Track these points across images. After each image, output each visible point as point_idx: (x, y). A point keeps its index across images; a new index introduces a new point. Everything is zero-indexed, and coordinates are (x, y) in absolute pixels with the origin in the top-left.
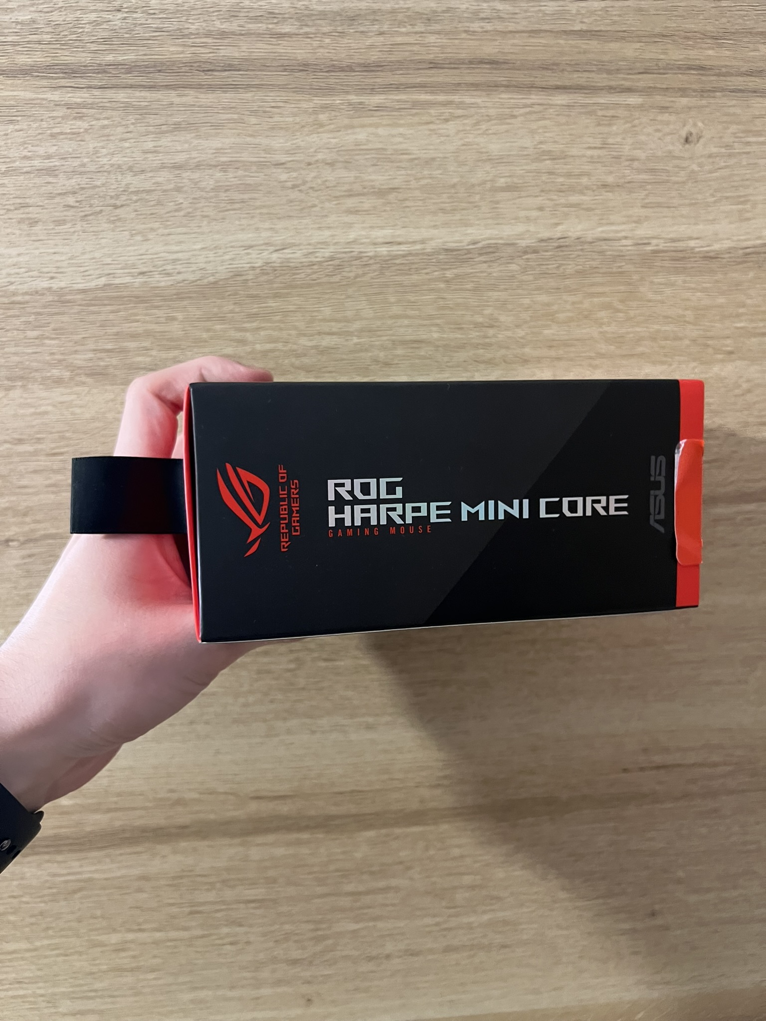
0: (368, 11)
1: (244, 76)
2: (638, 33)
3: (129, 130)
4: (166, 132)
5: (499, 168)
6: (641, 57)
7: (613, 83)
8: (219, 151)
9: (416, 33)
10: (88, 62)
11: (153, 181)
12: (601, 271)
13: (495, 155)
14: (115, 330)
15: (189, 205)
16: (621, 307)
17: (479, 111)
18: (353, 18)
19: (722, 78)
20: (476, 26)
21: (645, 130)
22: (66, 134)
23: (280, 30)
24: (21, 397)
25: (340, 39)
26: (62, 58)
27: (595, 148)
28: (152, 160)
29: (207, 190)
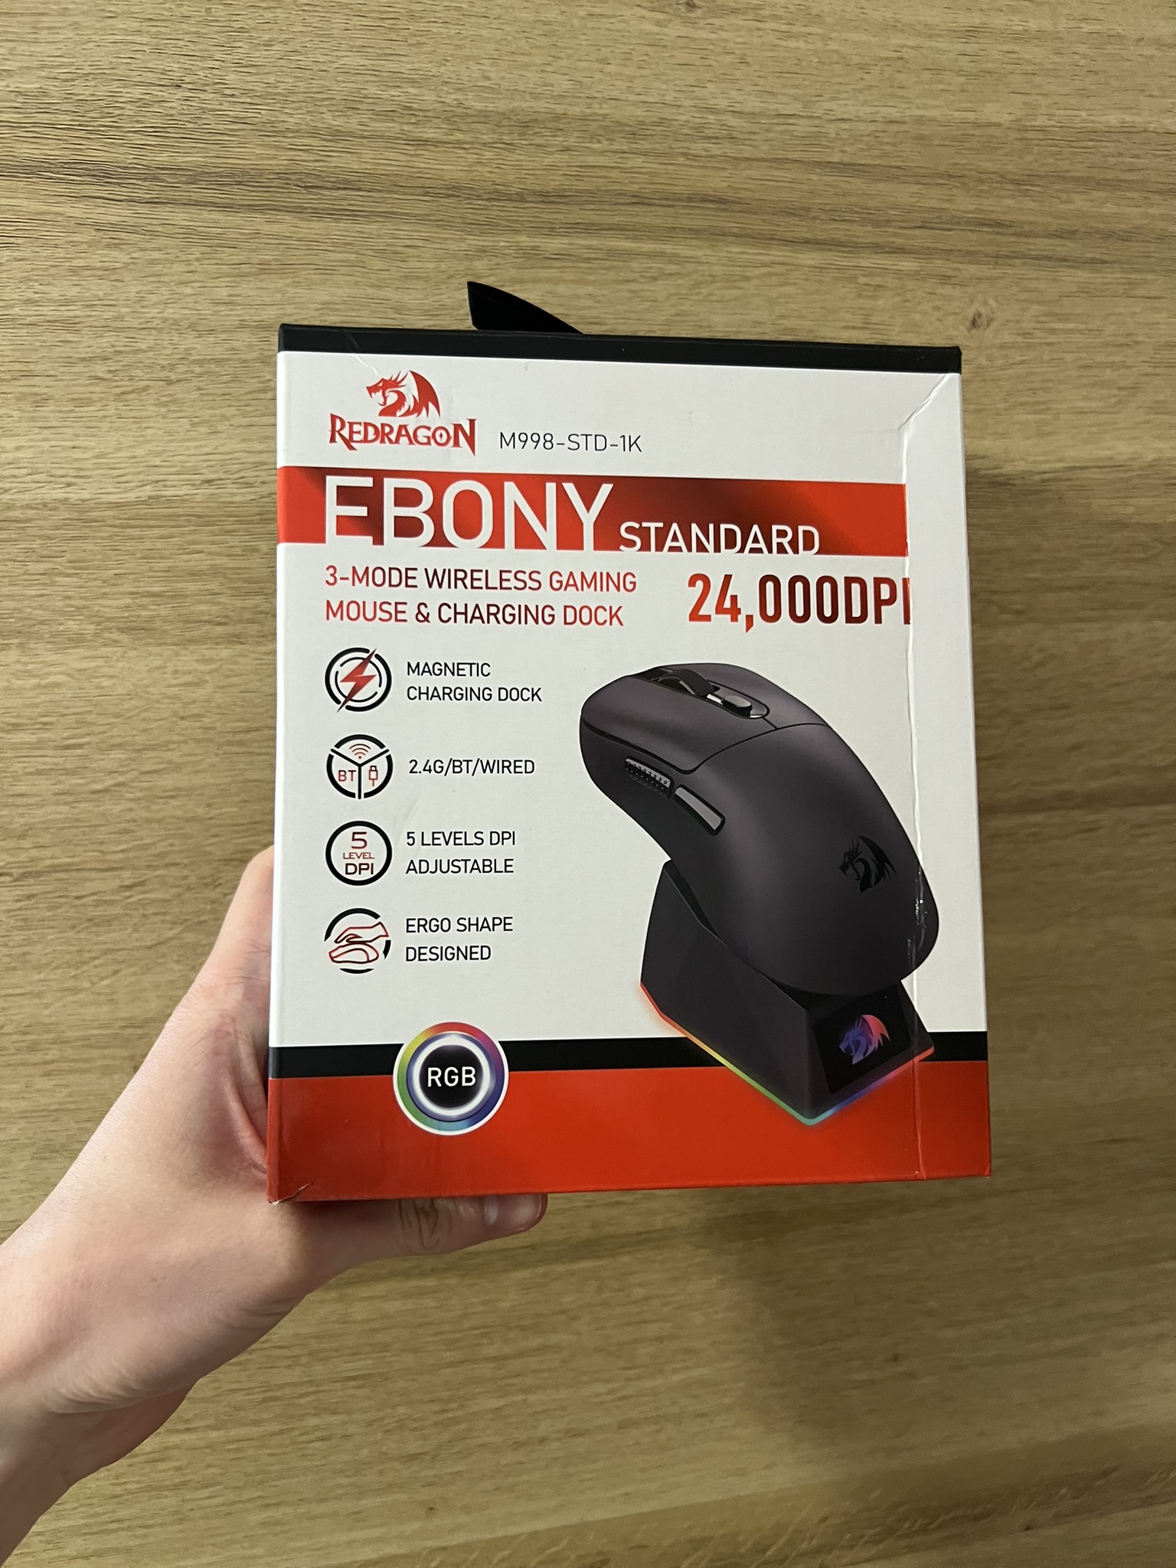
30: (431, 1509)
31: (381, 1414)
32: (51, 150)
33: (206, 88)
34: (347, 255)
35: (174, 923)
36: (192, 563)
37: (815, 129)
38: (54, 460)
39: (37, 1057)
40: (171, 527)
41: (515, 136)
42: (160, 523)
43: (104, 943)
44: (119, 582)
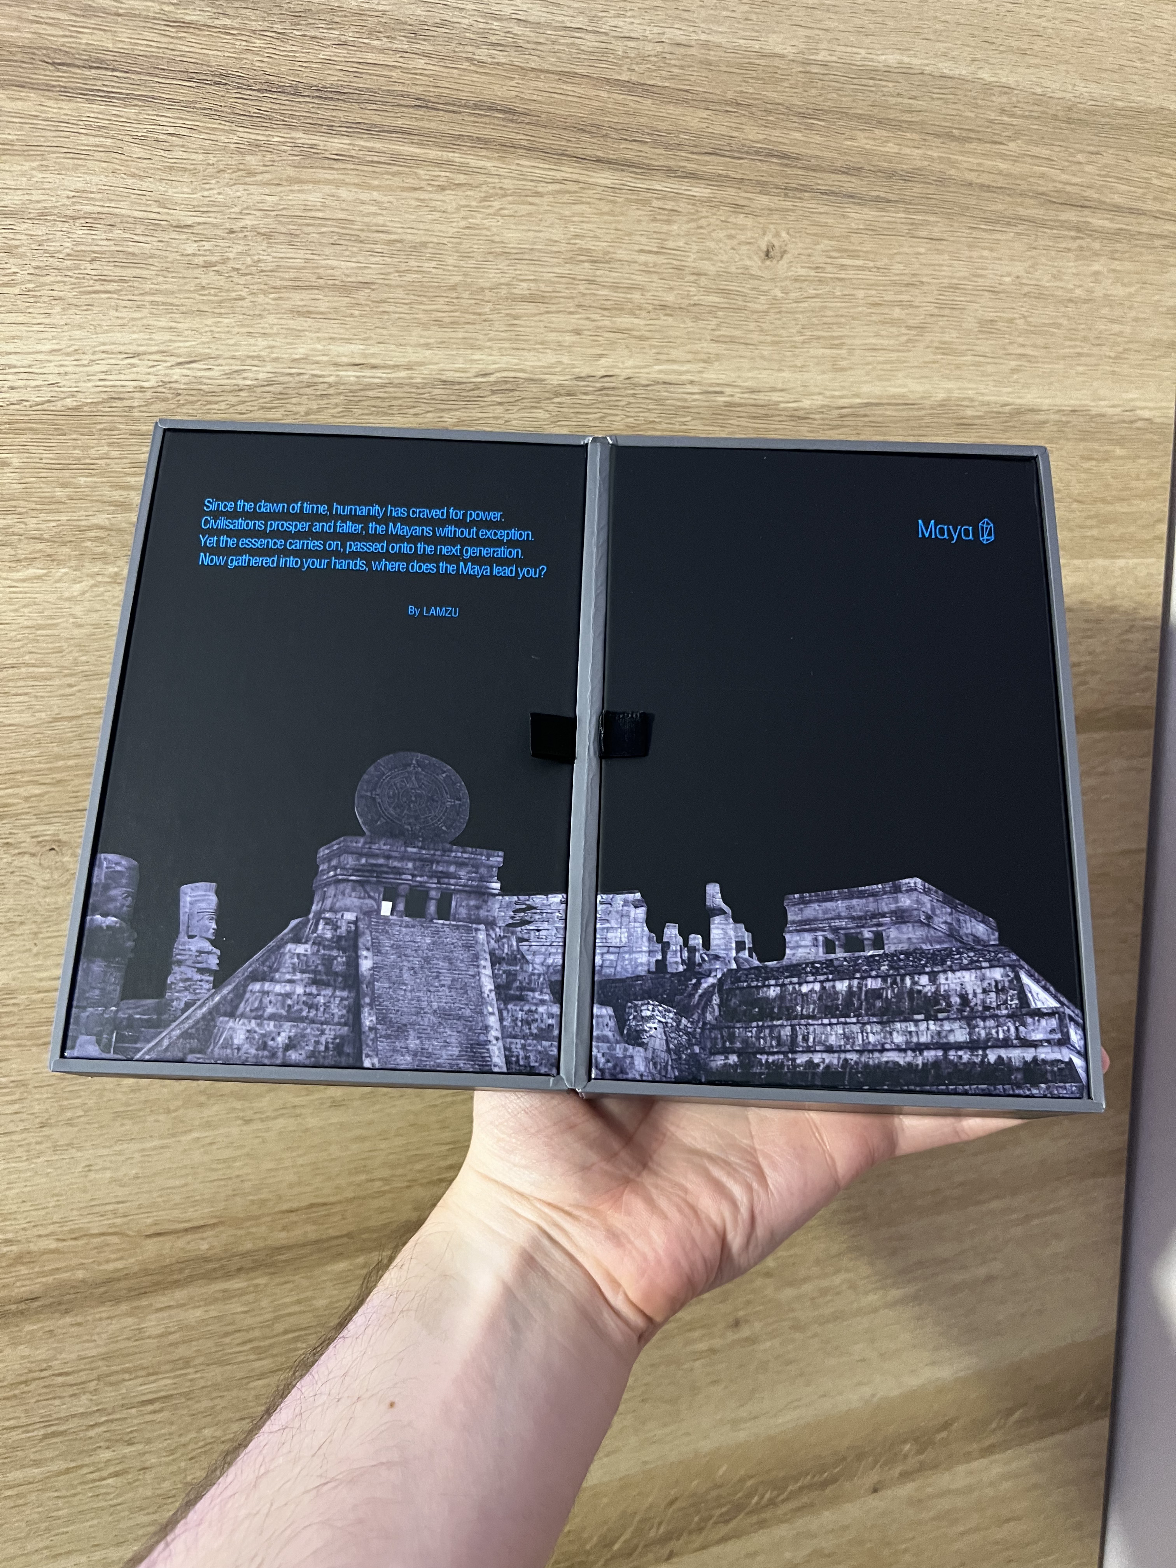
0: (324, 7)
1: (121, 80)
2: (707, 95)
5: (519, 267)
6: (708, 130)
7: (672, 163)
9: (396, 51)
17: (490, 180)
18: (298, 14)
19: (811, 173)
20: (483, 54)
25: (278, 43)
27: (650, 252)
29: (61, 256)
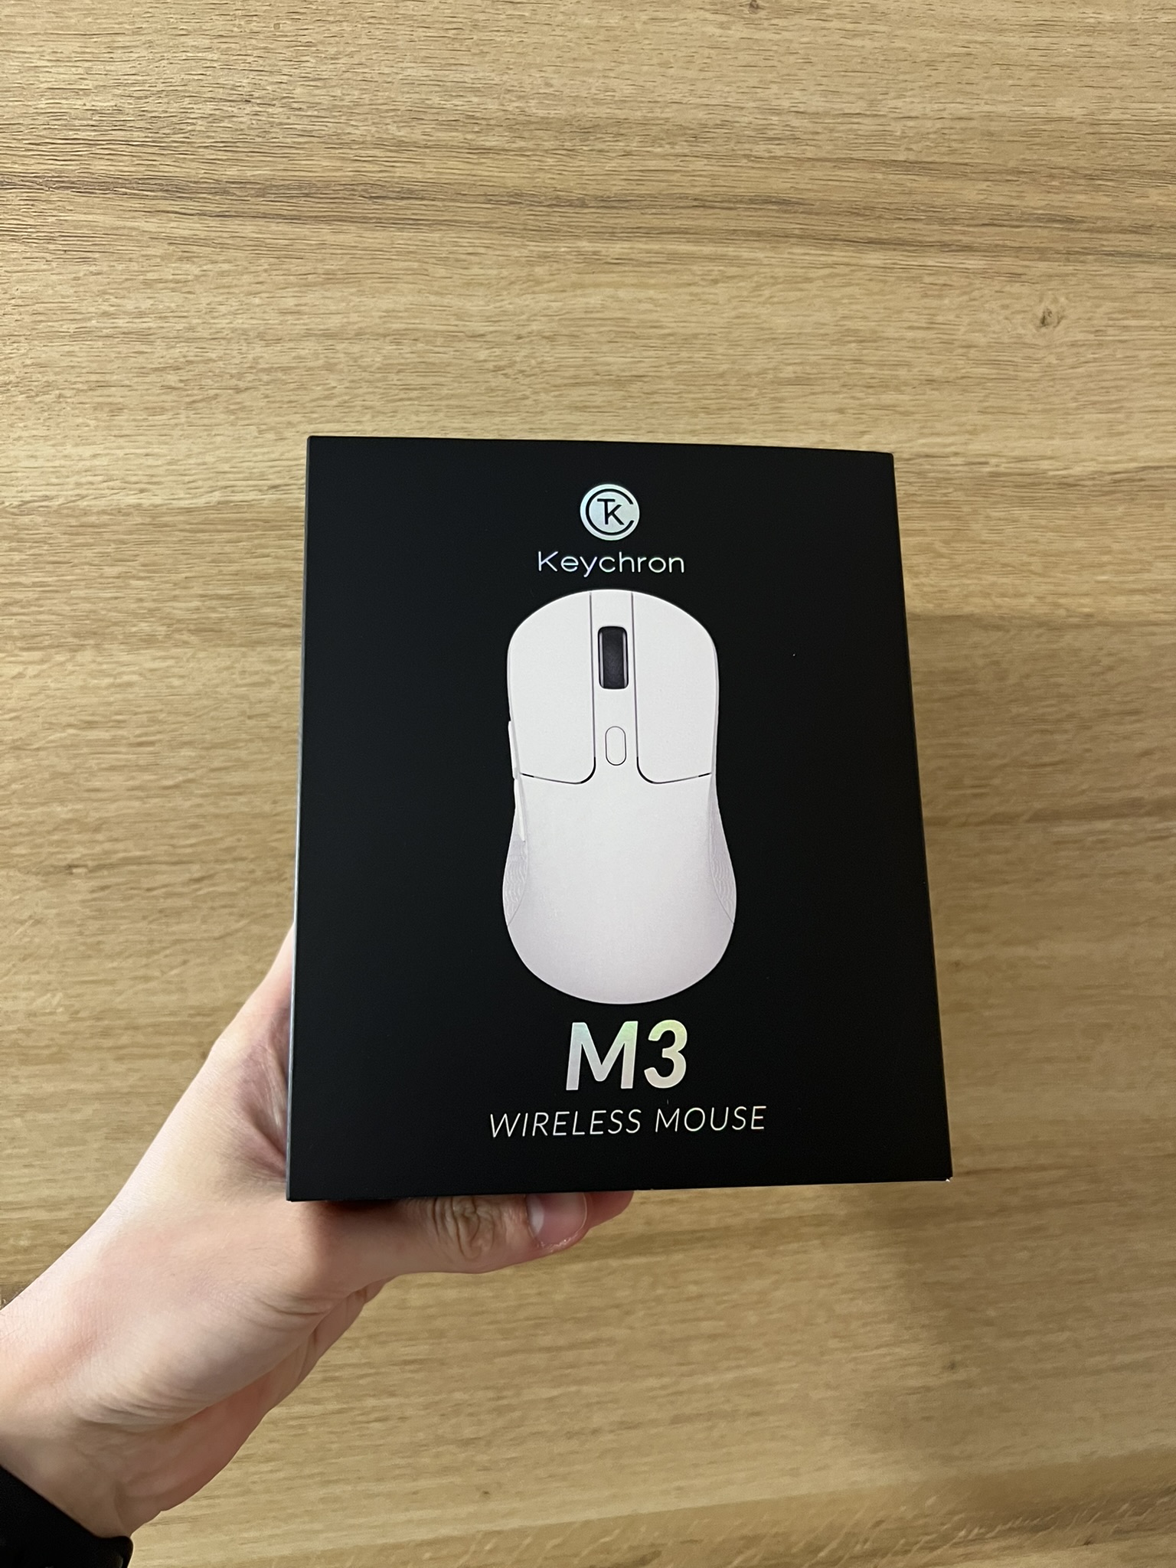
0: (611, 121)
1: (430, 208)
2: (987, 167)
3: (260, 279)
4: (315, 284)
5: (786, 351)
6: (988, 201)
7: (946, 238)
8: (390, 314)
9: (677, 155)
10: (200, 176)
11: (294, 354)
12: (919, 499)
13: (782, 333)
14: (234, 567)
15: (344, 390)
16: (944, 551)
17: (761, 270)
18: (587, 131)
19: (1095, 235)
20: (760, 149)
21: (987, 305)
22: (166, 281)
23: (483, 143)
24: (94, 662)
25: (569, 160)
26: (162, 168)
27: (919, 328)
28: (292, 324)
29: (372, 370)
30: (486, 1493)
31: (437, 1398)
32: (125, 167)
33: (274, 102)
34: (410, 263)
35: (242, 916)
36: (259, 567)
37: (881, 128)
38: (128, 467)
39: (108, 1043)
40: (239, 531)
41: (577, 142)
42: (228, 527)
43: (174, 933)
44: (190, 585)
